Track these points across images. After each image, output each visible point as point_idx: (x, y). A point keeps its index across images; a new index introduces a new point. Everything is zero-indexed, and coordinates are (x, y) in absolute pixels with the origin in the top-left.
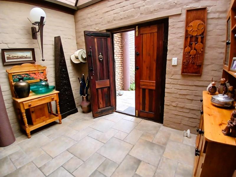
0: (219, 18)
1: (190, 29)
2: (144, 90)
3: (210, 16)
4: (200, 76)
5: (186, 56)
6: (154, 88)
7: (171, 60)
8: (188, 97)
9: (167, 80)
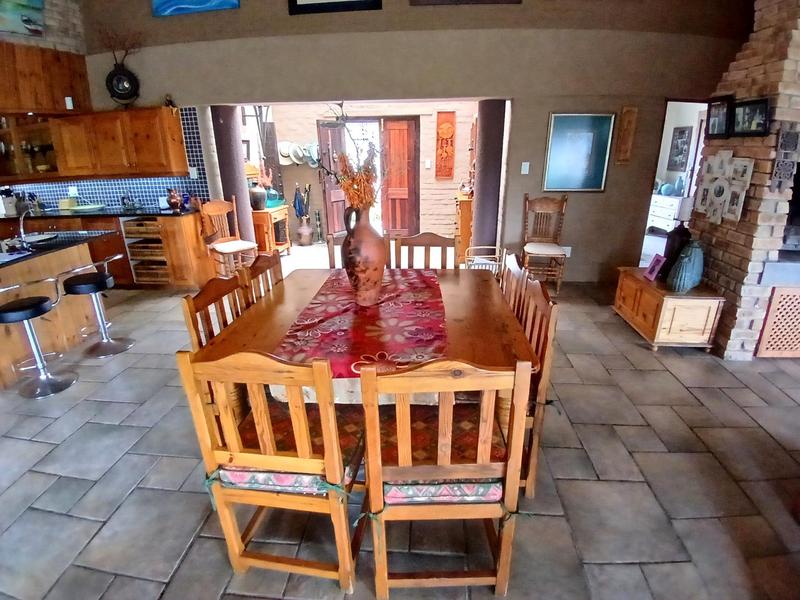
0: (465, 123)
1: (440, 132)
2: (394, 200)
3: (458, 120)
4: (452, 179)
5: (439, 158)
6: (406, 197)
7: (424, 162)
8: (443, 202)
9: (422, 186)
